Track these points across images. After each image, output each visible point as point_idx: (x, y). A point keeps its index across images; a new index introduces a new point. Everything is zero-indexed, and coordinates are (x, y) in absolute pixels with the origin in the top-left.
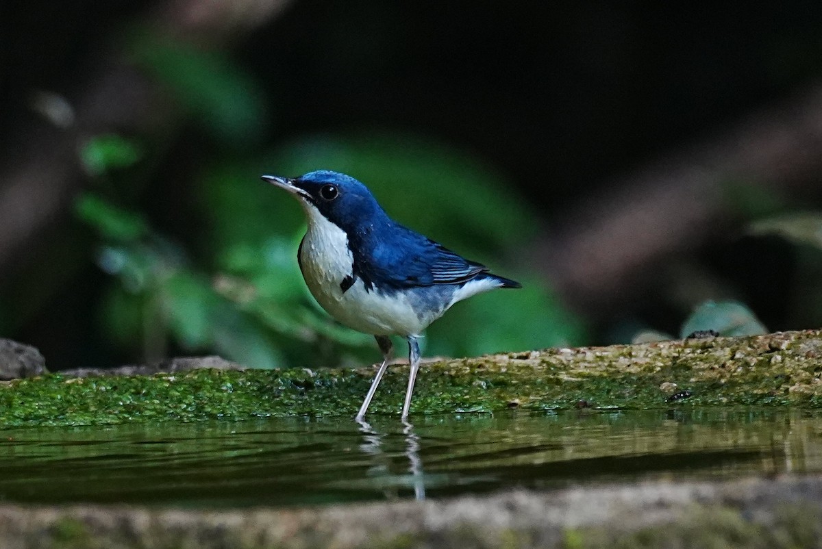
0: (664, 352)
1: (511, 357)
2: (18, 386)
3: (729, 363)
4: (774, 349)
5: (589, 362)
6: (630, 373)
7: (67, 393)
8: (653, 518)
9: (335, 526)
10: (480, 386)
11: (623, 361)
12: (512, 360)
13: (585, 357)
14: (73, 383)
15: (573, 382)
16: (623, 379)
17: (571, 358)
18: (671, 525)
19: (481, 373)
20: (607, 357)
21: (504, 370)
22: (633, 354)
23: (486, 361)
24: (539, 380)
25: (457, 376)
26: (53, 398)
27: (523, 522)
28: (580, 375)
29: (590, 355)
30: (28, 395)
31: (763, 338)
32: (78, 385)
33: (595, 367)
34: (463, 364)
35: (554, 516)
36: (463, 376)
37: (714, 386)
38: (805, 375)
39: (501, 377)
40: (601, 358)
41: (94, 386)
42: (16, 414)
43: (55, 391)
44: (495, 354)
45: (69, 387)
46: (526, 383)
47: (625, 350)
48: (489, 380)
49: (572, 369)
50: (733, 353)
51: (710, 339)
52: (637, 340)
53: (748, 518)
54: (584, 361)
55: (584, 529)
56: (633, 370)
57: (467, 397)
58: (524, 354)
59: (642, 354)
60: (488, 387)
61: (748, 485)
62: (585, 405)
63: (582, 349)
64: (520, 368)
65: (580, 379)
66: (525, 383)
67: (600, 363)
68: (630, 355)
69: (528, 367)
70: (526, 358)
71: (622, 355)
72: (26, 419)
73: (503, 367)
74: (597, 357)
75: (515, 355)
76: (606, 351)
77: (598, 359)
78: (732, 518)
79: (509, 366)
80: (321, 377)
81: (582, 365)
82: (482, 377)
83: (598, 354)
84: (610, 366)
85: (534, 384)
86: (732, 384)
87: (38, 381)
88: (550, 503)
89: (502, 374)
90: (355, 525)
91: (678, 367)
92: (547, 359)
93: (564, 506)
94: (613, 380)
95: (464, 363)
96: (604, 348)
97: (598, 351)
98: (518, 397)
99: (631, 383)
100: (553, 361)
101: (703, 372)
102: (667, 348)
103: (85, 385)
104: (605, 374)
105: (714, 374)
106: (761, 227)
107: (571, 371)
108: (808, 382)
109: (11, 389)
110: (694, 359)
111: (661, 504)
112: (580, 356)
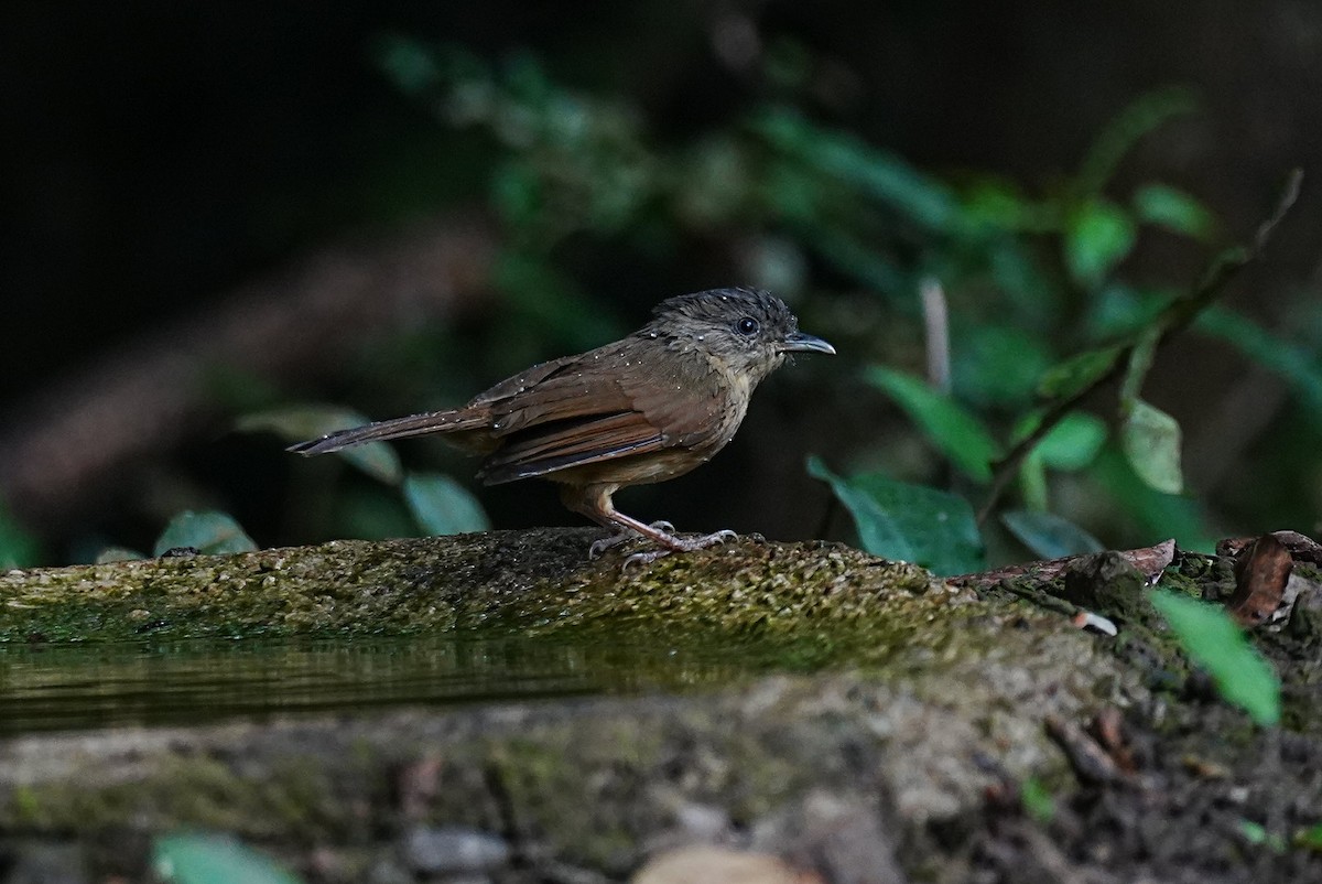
0: (134, 573)
3: (212, 586)
4: (267, 569)
5: (45, 586)
6: (93, 599)
8: (122, 773)
11: (85, 584)
15: (27, 610)
16: (85, 606)
18: (143, 783)
22: (97, 575)
28: (33, 602)
29: (45, 579)
31: (253, 556)
37: (194, 614)
38: (304, 599)
40: (59, 581)
47: (87, 572)
50: (218, 572)
51: (189, 557)
52: (101, 560)
53: (236, 772)
54: (38, 585)
55: (39, 786)
56: (97, 594)
59: (108, 575)
61: (236, 733)
63: (36, 571)
65: (33, 607)
67: (58, 587)
68: (93, 576)
71: (83, 577)
74: (54, 579)
76: (63, 573)
78: (216, 772)
84: (70, 590)
86: (214, 611)
91: (151, 591)
93: (15, 759)
94: (74, 608)
97: (55, 573)
99: (94, 611)
101: (180, 597)
102: (137, 568)
104: (63, 601)
105: (194, 600)
106: (249, 423)
107: (24, 597)
108: (307, 608)
110: (170, 582)
111: (133, 757)
112: (33, 579)
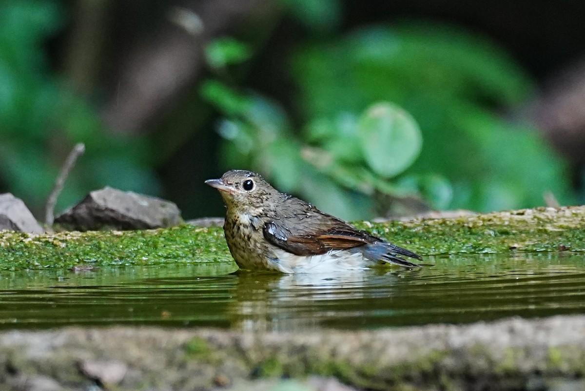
1: (512, 214)
2: (161, 234)
7: (196, 239)
9: (386, 344)
10: (490, 235)
12: (513, 216)
13: (564, 214)
14: (200, 232)
17: (554, 214)
19: (491, 225)
20: (580, 214)
21: (507, 223)
23: (495, 217)
24: (532, 231)
25: (474, 227)
26: (186, 243)
27: (519, 342)
30: (168, 240)
32: (204, 233)
33: (571, 221)
34: (478, 219)
35: (541, 337)
36: (478, 227)
39: (505, 228)
41: (215, 234)
42: (160, 254)
43: (188, 238)
44: (500, 212)
45: (197, 234)
46: (524, 232)
48: (496, 230)
49: (555, 222)
57: (481, 242)
58: (521, 211)
60: (496, 235)
62: (564, 249)
64: (518, 222)
66: (521, 232)
69: (524, 221)
70: (522, 214)
72: (166, 258)
73: (506, 221)
75: (515, 212)
77: (574, 216)
79: (511, 220)
80: (377, 228)
81: (563, 219)
82: (491, 228)
83: (574, 212)
85: (528, 233)
87: (175, 230)
88: (539, 328)
89: (505, 226)
90: (399, 343)
92: (538, 215)
95: (479, 217)
96: (578, 207)
98: (517, 242)
100: (542, 216)
103: (209, 233)
109: (156, 236)
